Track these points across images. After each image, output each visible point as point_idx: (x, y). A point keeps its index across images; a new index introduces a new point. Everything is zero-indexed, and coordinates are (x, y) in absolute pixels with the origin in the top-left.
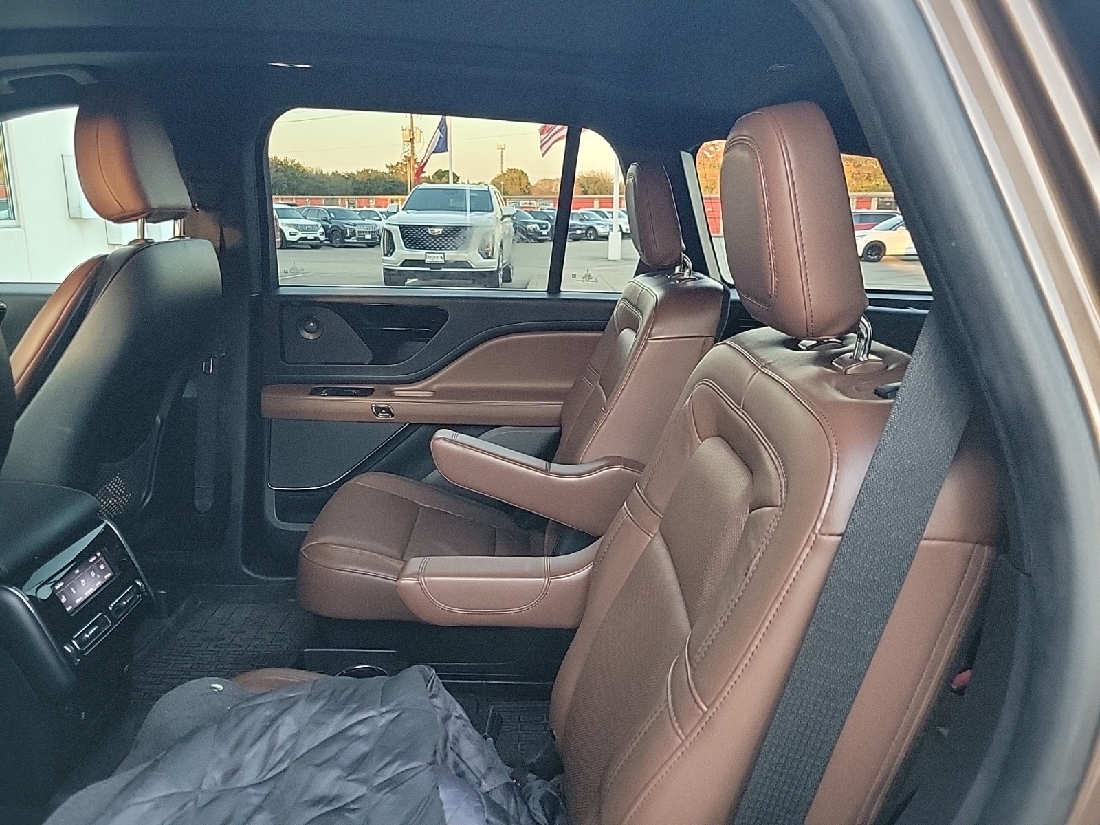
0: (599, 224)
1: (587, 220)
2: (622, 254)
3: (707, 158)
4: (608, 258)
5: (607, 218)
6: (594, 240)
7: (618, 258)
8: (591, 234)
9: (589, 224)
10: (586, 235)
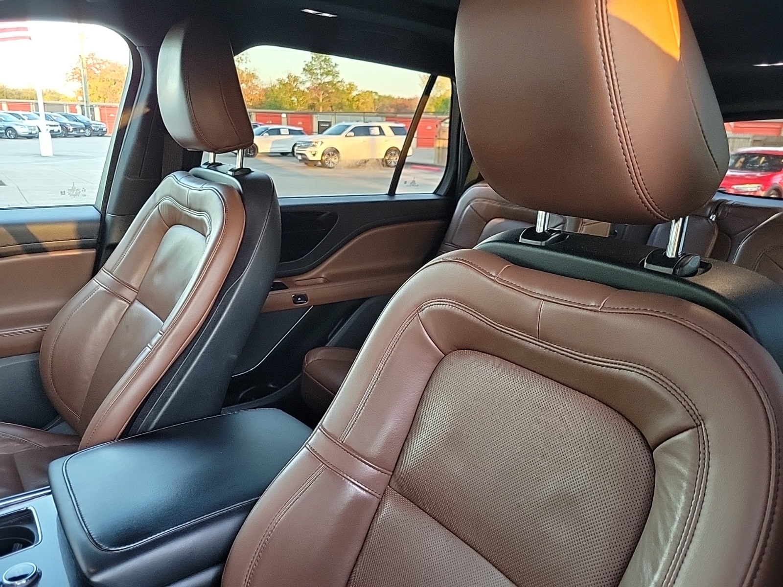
0: (16, 125)
1: (4, 121)
2: (53, 152)
3: (95, 73)
4: (41, 155)
5: (24, 119)
6: (14, 139)
7: (51, 154)
8: (10, 135)
9: (7, 124)
10: (6, 134)
